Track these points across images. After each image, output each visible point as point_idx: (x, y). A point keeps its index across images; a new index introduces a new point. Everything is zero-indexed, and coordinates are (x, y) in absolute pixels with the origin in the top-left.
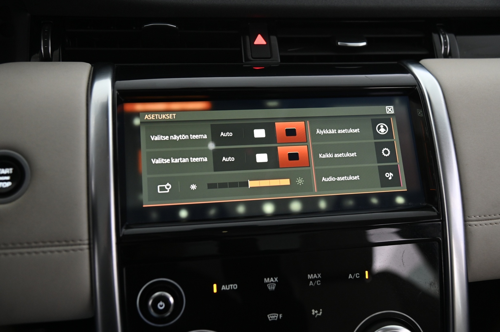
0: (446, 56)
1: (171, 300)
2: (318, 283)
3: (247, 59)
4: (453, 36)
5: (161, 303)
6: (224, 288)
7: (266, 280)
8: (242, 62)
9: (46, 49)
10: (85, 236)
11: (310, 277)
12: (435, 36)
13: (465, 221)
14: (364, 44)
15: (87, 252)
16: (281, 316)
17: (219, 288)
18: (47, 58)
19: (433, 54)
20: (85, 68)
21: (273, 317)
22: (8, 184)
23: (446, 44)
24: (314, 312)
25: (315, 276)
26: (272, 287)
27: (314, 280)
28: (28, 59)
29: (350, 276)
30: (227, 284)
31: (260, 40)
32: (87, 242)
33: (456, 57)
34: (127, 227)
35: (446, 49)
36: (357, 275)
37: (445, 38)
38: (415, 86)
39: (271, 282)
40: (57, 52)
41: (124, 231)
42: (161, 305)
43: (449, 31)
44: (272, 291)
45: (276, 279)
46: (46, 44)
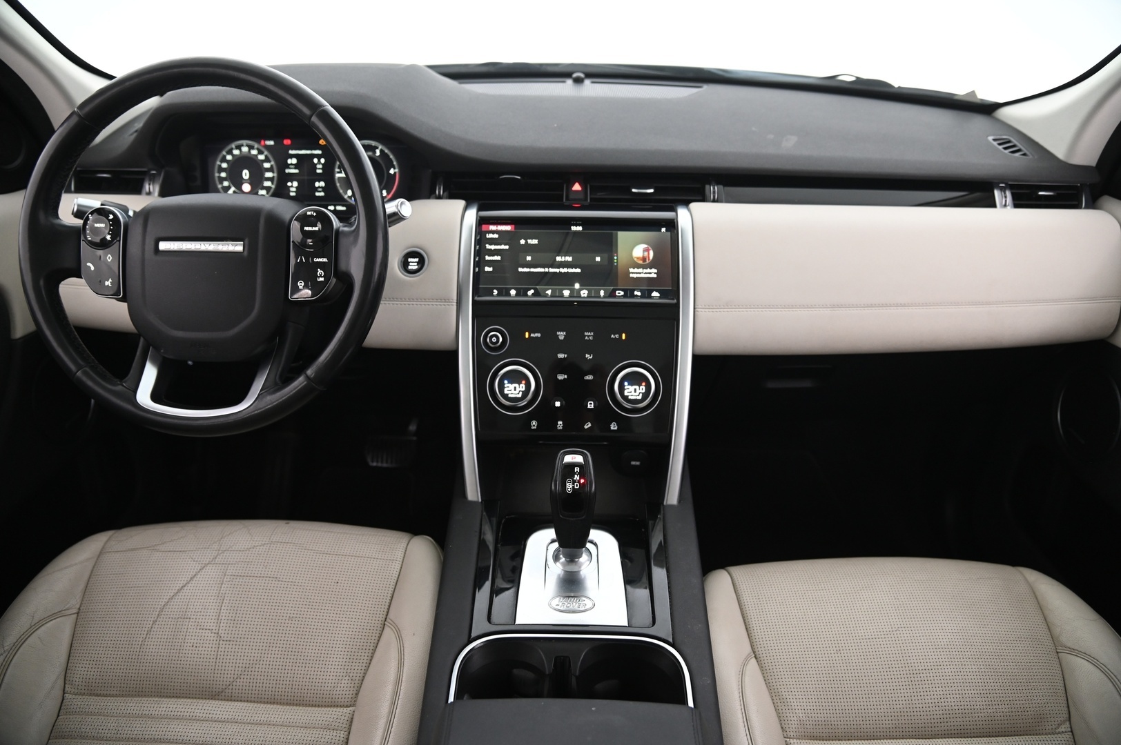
0: (714, 201)
1: (501, 340)
2: (591, 338)
3: (567, 199)
4: (721, 187)
5: (494, 338)
6: (532, 335)
7: (558, 333)
8: (563, 201)
9: (439, 192)
10: (455, 298)
11: (586, 334)
12: (707, 187)
13: (694, 308)
14: (651, 191)
15: (455, 307)
16: (566, 356)
17: (529, 335)
18: (439, 197)
19: (703, 199)
20: (462, 203)
21: (561, 356)
22: (416, 267)
23: (714, 192)
24: (587, 356)
25: (589, 334)
26: (562, 338)
27: (588, 336)
28: (429, 198)
29: (612, 336)
30: (534, 333)
31: (577, 187)
32: (456, 301)
33: (721, 202)
34: (478, 296)
35: (714, 197)
36: (617, 336)
37: (714, 188)
38: (674, 220)
39: (561, 335)
40: (445, 194)
41: (476, 298)
42: (494, 340)
43: (718, 183)
44: (561, 340)
45: (565, 333)
46: (440, 189)
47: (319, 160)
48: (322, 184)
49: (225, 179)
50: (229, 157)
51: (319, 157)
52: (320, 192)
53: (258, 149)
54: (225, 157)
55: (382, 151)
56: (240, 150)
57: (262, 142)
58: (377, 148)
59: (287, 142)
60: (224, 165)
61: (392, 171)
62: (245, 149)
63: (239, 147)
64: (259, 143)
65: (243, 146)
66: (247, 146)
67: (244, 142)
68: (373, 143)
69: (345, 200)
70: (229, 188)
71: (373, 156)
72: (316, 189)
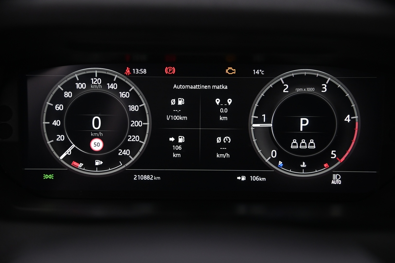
47: (224, 101)
48: (227, 139)
49: (59, 130)
50: (67, 95)
51: (223, 95)
52: (223, 152)
53: (118, 81)
54: (60, 93)
55: (331, 85)
56: (89, 83)
57: (128, 71)
58: (325, 80)
59: (170, 70)
60: (59, 107)
61: (348, 119)
62: (96, 82)
63: (86, 79)
64: (122, 72)
65: (93, 75)
66: (100, 75)
67: (96, 70)
68: (318, 73)
69: (266, 166)
70: (65, 145)
71: (317, 94)
72: (218, 148)
